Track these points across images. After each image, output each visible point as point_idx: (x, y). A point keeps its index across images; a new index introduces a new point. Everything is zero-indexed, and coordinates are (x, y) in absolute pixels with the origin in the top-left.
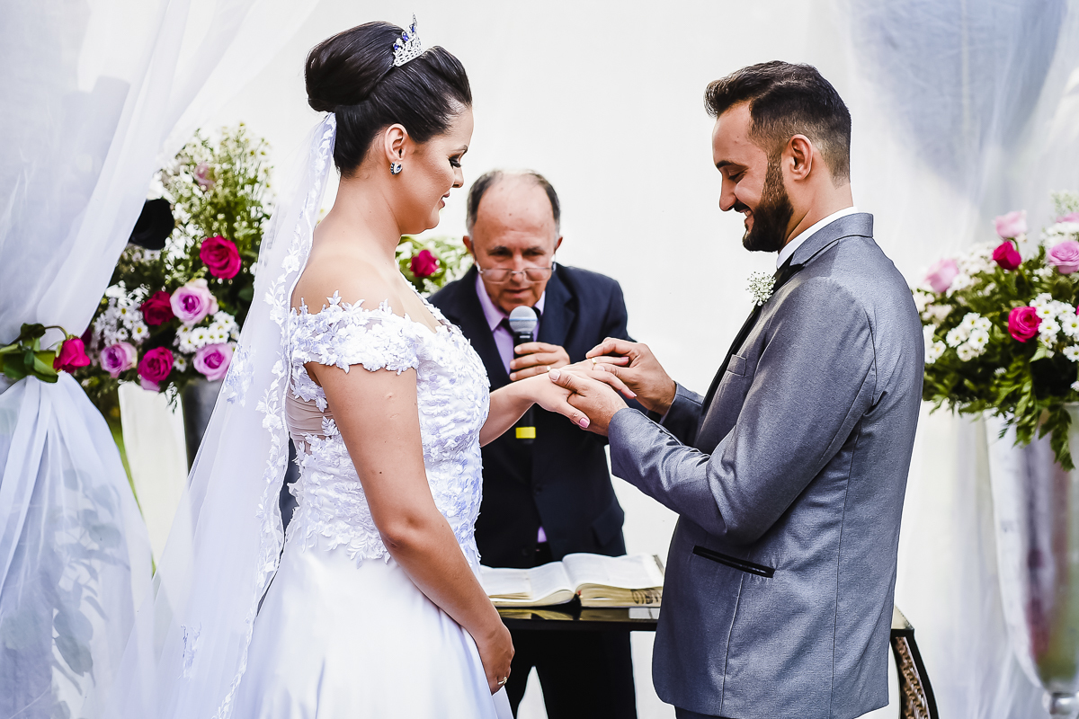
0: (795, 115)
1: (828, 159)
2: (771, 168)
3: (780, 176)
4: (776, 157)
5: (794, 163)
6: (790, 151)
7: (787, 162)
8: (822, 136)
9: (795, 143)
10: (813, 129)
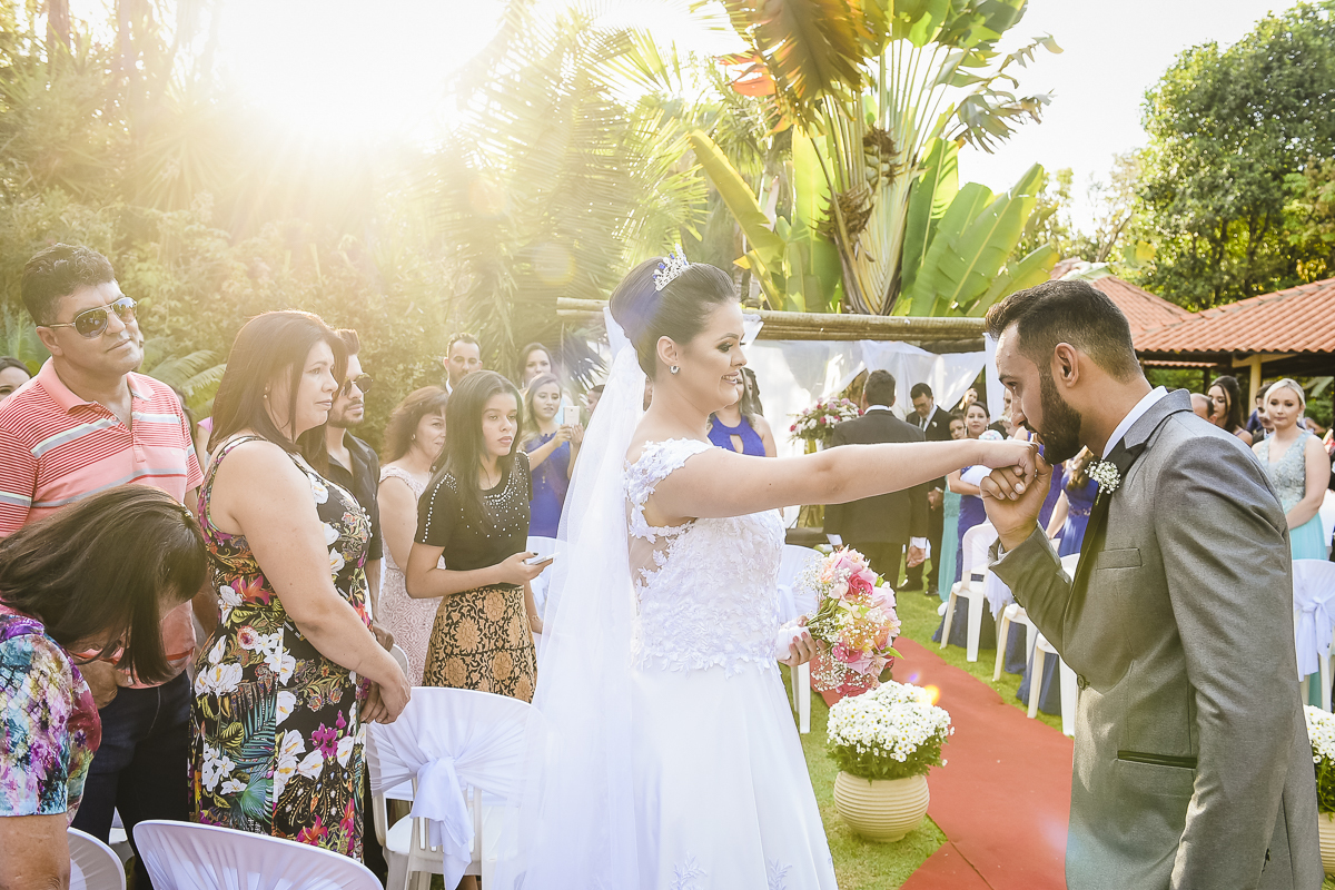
0: (1056, 325)
1: (1100, 361)
2: (1043, 378)
3: (1053, 385)
4: (1045, 368)
5: (1063, 371)
6: (1058, 359)
7: (1057, 371)
8: (1091, 342)
9: (1060, 352)
10: (1078, 336)
